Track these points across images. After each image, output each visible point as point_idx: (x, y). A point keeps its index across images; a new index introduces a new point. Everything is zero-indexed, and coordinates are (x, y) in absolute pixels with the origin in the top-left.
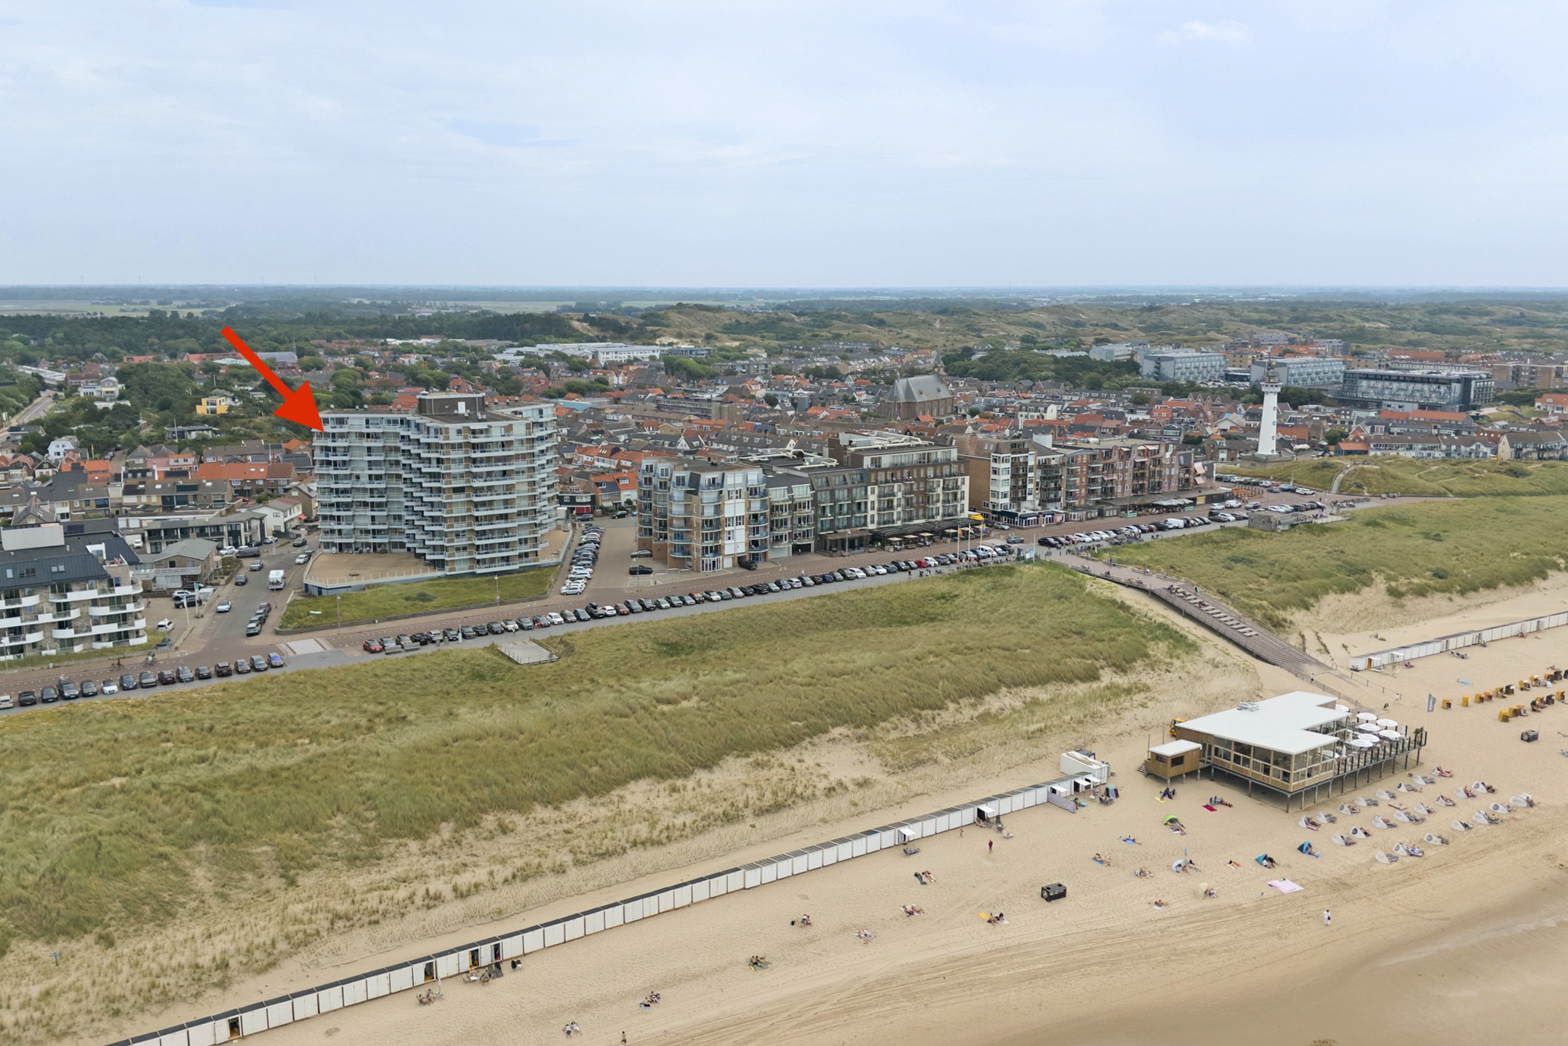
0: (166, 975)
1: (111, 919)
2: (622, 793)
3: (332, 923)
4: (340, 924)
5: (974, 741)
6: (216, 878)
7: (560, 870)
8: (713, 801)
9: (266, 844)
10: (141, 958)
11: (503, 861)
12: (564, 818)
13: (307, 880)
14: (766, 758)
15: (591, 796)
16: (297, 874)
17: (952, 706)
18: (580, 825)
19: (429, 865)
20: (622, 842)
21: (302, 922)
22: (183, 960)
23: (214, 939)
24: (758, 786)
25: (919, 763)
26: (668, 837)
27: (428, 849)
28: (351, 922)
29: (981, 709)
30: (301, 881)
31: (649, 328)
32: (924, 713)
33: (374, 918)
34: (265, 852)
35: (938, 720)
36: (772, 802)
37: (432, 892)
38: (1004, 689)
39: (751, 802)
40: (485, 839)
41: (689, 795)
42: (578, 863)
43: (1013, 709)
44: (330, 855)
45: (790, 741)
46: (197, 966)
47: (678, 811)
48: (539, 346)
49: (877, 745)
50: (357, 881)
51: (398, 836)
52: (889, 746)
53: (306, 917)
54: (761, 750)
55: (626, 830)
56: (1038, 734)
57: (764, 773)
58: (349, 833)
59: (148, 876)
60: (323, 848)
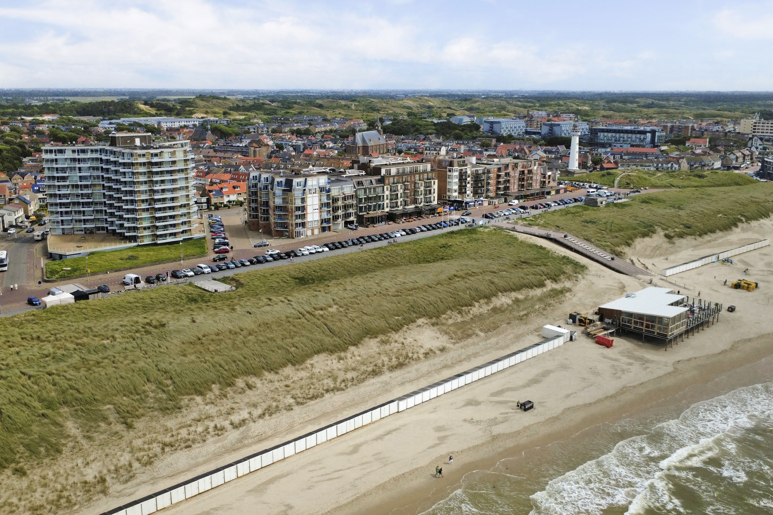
0: (66, 490)
1: (20, 457)
2: (312, 362)
3: (163, 449)
4: (167, 449)
5: (493, 323)
6: (81, 427)
7: (289, 408)
8: (363, 363)
9: (109, 404)
10: (46, 481)
11: (255, 406)
12: (283, 379)
13: (139, 424)
14: (387, 338)
15: (294, 365)
16: (133, 421)
17: (477, 304)
18: (293, 382)
19: (212, 410)
20: (321, 390)
21: (144, 450)
22: (76, 480)
23: (90, 465)
24: (387, 354)
25: (469, 336)
26: (345, 386)
27: (208, 400)
28: (174, 448)
29: (492, 306)
30: (136, 425)
31: (187, 109)
32: (463, 308)
33: (187, 444)
34: (109, 409)
35: (471, 312)
36: (397, 363)
37: (218, 426)
38: (500, 294)
39: (386, 363)
40: (240, 393)
41: (350, 361)
42: (298, 403)
43: (508, 305)
44: (149, 408)
45: (397, 328)
46: (86, 482)
47: (346, 370)
48: (122, 119)
49: (444, 328)
50: (171, 423)
51: (188, 394)
52: (451, 328)
53: (146, 446)
54: (382, 334)
55: (320, 383)
56: (525, 317)
57: (387, 347)
58: (158, 393)
59: (38, 428)
60: (144, 404)
